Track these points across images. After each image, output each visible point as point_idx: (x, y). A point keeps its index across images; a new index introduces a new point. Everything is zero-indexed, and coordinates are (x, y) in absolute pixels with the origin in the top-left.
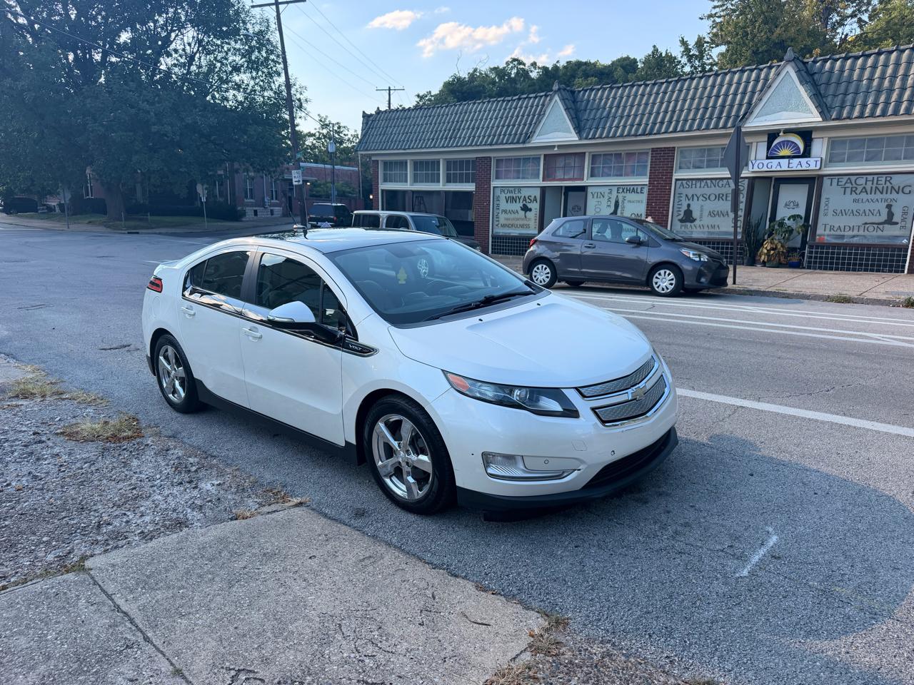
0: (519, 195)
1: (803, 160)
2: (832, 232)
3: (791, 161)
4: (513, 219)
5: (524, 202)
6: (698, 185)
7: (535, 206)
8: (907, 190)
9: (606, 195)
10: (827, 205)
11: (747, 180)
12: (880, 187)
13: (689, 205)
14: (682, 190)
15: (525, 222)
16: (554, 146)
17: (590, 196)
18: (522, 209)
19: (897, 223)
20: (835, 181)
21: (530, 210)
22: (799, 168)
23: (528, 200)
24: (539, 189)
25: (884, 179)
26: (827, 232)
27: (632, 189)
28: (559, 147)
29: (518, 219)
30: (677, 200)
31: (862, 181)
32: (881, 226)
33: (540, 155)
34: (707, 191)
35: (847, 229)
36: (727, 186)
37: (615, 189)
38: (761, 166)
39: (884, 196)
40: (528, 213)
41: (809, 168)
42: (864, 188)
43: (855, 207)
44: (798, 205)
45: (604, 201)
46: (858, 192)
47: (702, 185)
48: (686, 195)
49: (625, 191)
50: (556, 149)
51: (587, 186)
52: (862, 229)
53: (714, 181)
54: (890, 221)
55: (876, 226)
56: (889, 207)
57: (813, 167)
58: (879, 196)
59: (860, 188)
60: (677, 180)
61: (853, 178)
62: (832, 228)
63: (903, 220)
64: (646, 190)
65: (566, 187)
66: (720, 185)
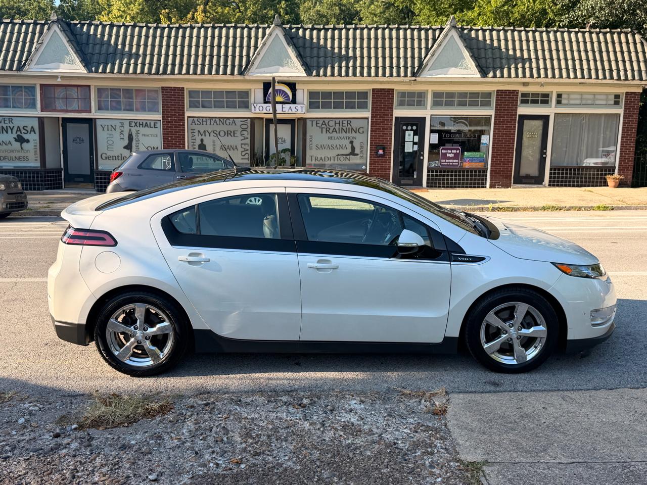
0: (12, 126)
1: (293, 106)
2: (317, 162)
3: (284, 106)
4: (6, 151)
5: (19, 133)
6: (208, 122)
7: (34, 138)
8: (361, 131)
9: (118, 128)
10: (311, 141)
11: (249, 120)
12: (344, 128)
13: (202, 140)
14: (194, 126)
15: (22, 154)
16: (57, 77)
17: (99, 129)
18: (16, 140)
19: (357, 155)
20: (314, 123)
21: (28, 141)
22: (290, 112)
23: (23, 131)
24: (37, 119)
25: (346, 122)
26: (313, 162)
27: (145, 124)
28: (62, 77)
29: (12, 151)
30: (190, 135)
31: (332, 123)
32: (348, 157)
33: (36, 84)
34: (218, 128)
35: (327, 159)
36: (234, 124)
37: (127, 124)
38: (261, 109)
39: (348, 135)
40: (25, 145)
41: (297, 113)
42: (334, 128)
43: (330, 142)
44: (285, 141)
45: (117, 134)
46: (331, 131)
47: (212, 123)
48: (199, 131)
49: (138, 124)
50: (59, 80)
51: (95, 119)
52: (336, 159)
53: (221, 119)
54: (353, 153)
55: (345, 157)
56: (351, 142)
57: (300, 111)
58: (344, 134)
59: (332, 129)
60: (188, 117)
61: (326, 121)
62: (316, 159)
63: (361, 152)
64: (160, 126)
65: (63, 119)
66: (228, 123)
